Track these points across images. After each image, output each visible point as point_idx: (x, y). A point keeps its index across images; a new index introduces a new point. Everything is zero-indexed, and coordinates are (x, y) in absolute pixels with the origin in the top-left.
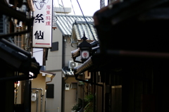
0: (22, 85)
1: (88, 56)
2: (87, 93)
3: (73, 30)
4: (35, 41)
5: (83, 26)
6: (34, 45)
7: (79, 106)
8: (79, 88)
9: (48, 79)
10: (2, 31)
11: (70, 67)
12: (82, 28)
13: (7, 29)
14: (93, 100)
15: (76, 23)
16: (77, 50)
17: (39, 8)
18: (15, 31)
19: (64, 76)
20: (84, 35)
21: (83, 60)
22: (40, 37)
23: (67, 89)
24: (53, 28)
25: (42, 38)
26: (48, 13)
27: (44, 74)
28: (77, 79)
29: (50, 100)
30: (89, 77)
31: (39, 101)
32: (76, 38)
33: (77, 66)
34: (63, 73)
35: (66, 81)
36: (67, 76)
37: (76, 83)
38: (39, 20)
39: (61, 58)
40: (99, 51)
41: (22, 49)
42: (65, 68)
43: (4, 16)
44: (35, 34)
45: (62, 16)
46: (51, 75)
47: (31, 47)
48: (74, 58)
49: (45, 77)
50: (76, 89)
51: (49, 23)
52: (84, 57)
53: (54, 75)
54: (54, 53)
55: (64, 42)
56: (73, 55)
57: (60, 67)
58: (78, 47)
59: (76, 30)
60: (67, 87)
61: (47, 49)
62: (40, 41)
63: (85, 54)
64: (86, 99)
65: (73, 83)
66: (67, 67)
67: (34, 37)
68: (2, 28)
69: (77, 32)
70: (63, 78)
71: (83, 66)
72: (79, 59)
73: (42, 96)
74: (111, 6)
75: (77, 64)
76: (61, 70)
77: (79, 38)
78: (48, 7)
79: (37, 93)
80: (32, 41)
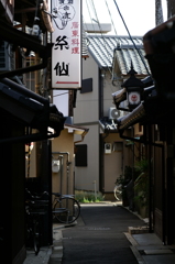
0: (37, 147)
1: (138, 100)
2: (139, 158)
3: (115, 59)
4: (56, 78)
5: (130, 52)
6: (54, 85)
7: (126, 178)
8: (125, 149)
9: (77, 138)
10: (3, 66)
11: (111, 117)
12: (129, 56)
13: (12, 61)
14: (149, 168)
15: (118, 48)
16: (122, 91)
17: (61, 26)
18: (24, 65)
19: (102, 132)
20: (132, 67)
21: (131, 107)
22: (64, 72)
23: (108, 151)
24: (84, 57)
25: (67, 74)
26: (75, 33)
27: (70, 130)
28: (122, 136)
29: (82, 169)
30: (142, 133)
31: (65, 171)
32: (119, 72)
33: (123, 115)
34: (100, 126)
35: (106, 140)
36: (107, 131)
37: (122, 143)
38: (61, 45)
39: (97, 103)
40: (155, 93)
41: (35, 93)
42: (104, 119)
43: (6, 43)
44: (56, 68)
45: (97, 38)
46: (81, 131)
47: (50, 89)
48: (117, 104)
49: (72, 134)
50: (122, 151)
51: (76, 49)
52: (132, 102)
53: (87, 130)
54: (86, 96)
55: (101, 79)
56: (115, 98)
57: (96, 118)
58: (122, 86)
59: (120, 60)
60: (108, 148)
61: (75, 90)
62: (63, 78)
63: (134, 97)
64: (137, 167)
65: (117, 143)
66: (107, 118)
67: (54, 72)
68: (4, 60)
69: (121, 62)
70: (100, 135)
71: (131, 116)
72: (124, 104)
73: (69, 164)
74: (171, 24)
75: (122, 112)
76: (97, 123)
77: (124, 72)
78: (75, 25)
79: (60, 159)
80: (51, 78)
